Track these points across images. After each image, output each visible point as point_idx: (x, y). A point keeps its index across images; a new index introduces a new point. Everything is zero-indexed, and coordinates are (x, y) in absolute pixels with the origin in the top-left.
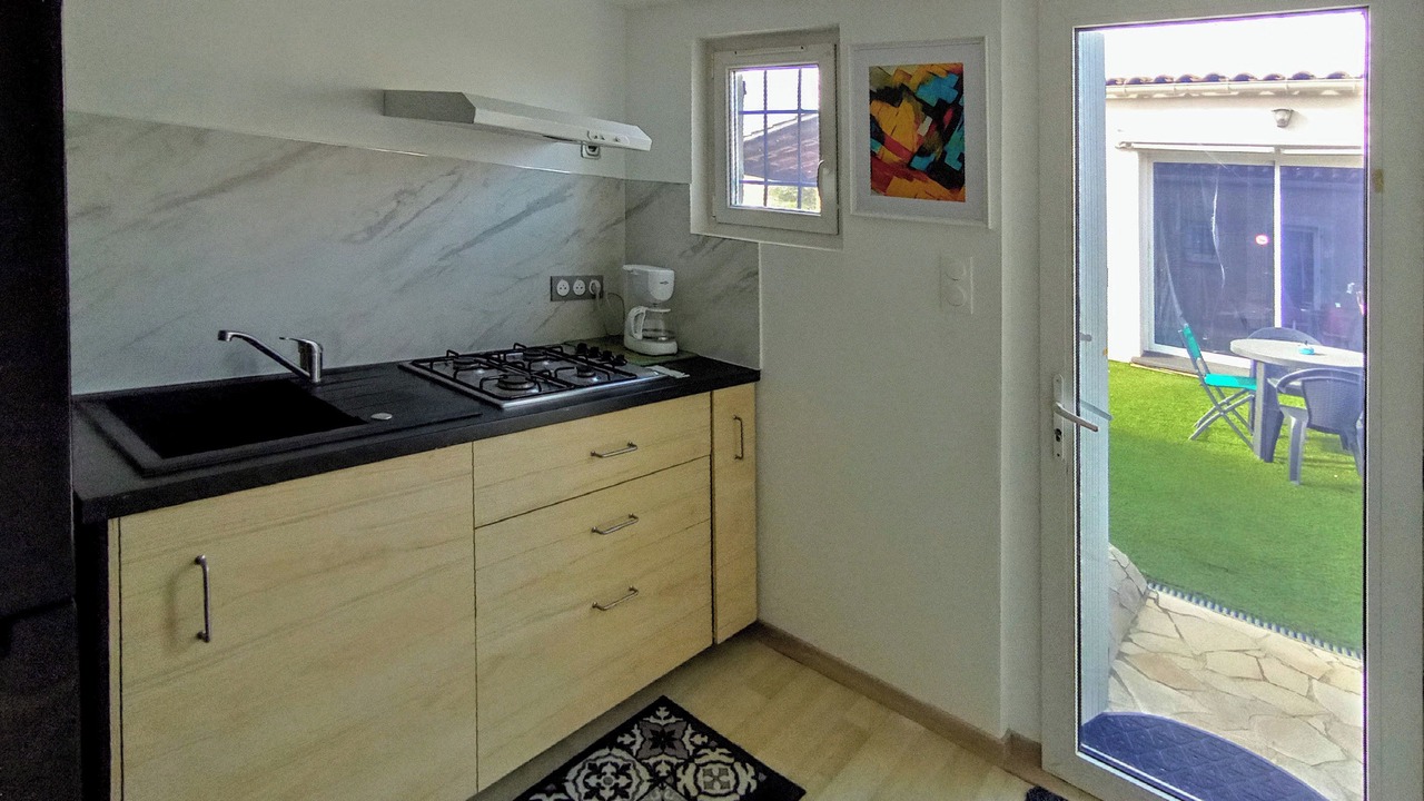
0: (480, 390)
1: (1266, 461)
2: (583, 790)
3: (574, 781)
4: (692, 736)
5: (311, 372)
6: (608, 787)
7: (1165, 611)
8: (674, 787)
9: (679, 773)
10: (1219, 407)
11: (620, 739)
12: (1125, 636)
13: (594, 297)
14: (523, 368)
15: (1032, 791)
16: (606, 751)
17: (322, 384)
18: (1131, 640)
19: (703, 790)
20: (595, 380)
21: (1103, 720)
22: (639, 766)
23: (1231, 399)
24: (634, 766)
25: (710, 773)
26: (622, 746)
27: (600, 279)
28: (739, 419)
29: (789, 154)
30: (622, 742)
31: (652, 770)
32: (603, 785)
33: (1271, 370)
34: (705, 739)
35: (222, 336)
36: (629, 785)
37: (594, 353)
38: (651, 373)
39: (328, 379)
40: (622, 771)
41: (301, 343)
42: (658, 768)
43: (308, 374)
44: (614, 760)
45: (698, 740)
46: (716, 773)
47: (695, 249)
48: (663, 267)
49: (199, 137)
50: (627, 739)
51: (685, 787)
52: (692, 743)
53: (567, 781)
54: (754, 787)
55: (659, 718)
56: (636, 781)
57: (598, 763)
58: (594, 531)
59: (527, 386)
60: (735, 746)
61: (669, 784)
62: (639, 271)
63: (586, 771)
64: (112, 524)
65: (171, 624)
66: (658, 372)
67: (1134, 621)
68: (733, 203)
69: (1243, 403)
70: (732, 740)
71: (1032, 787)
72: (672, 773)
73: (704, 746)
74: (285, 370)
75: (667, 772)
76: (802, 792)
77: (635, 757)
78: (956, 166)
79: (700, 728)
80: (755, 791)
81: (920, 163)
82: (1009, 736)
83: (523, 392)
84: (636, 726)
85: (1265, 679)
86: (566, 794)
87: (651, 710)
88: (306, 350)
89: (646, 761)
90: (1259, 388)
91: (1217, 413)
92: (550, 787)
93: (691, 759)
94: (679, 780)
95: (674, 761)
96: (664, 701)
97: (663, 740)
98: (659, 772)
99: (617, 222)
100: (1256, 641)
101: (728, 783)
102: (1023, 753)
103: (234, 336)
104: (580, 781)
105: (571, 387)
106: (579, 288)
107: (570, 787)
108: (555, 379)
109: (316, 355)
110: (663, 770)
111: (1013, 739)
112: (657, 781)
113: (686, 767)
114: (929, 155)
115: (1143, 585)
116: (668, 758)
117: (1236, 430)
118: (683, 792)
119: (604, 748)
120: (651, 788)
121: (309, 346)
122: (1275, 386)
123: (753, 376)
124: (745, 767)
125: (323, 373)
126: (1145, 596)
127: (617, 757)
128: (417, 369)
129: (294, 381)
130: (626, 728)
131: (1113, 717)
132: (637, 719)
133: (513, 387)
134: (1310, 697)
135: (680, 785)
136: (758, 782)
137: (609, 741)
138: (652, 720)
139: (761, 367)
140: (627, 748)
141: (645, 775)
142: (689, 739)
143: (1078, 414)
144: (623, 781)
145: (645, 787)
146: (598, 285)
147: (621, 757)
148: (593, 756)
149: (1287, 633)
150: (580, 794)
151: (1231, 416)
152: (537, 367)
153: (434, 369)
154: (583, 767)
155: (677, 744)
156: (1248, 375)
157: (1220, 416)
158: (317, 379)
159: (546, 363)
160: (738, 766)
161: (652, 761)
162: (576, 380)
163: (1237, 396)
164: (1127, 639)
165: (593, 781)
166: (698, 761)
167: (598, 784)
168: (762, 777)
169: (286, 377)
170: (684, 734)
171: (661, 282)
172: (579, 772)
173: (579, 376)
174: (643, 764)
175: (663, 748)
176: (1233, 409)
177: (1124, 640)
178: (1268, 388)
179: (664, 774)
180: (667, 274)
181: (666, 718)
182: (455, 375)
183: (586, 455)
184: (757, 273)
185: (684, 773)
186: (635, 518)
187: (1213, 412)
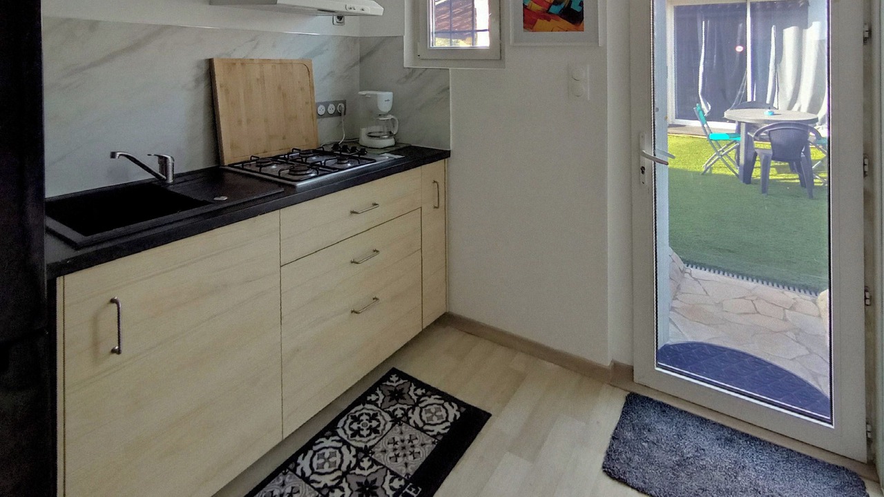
0: (279, 177)
1: (747, 184)
2: (349, 433)
3: (343, 428)
4: (415, 390)
5: (166, 176)
6: (365, 429)
7: (696, 279)
8: (407, 422)
9: (410, 414)
10: (718, 153)
11: (369, 398)
12: (674, 296)
13: (340, 114)
14: (302, 162)
15: (629, 396)
16: (361, 406)
17: (173, 184)
18: (677, 299)
19: (426, 422)
20: (349, 165)
21: (666, 347)
22: (383, 413)
23: (725, 148)
24: (381, 414)
25: (429, 411)
26: (371, 402)
27: (344, 102)
28: (436, 182)
29: (443, 20)
30: (371, 400)
31: (392, 414)
32: (362, 427)
33: (750, 127)
34: (424, 391)
35: (113, 155)
36: (379, 426)
37: (345, 149)
38: (383, 158)
39: (178, 180)
40: (373, 417)
41: (160, 157)
42: (396, 413)
43: (164, 177)
44: (367, 412)
45: (419, 392)
46: (433, 411)
47: (407, 77)
48: (386, 91)
49: (93, 26)
50: (373, 397)
51: (414, 422)
52: (416, 395)
53: (338, 428)
54: (458, 416)
55: (392, 382)
56: (383, 422)
57: (357, 414)
58: (352, 262)
59: (308, 172)
60: (443, 392)
61: (404, 422)
62: (371, 95)
63: (350, 420)
64: (59, 281)
65: (96, 344)
66: (387, 157)
67: (678, 288)
68: (431, 46)
69: (732, 149)
70: (441, 389)
71: (629, 393)
72: (405, 414)
73: (424, 395)
74: (150, 176)
75: (402, 414)
76: (489, 415)
77: (380, 408)
78: (578, 9)
79: (420, 384)
80: (460, 418)
81: (555, 9)
82: (613, 364)
83: (306, 176)
84: (378, 389)
85: (758, 313)
86: (338, 435)
87: (387, 377)
88: (163, 161)
89: (388, 410)
90: (742, 139)
91: (717, 157)
92: (328, 433)
93: (416, 404)
94: (410, 418)
95: (406, 407)
96: (394, 371)
97: (397, 395)
98: (397, 415)
99: (354, 65)
100: (750, 291)
101: (442, 415)
102: (621, 373)
103: (120, 155)
104: (346, 427)
105: (335, 170)
106: (331, 109)
107: (340, 432)
108: (325, 167)
109: (170, 165)
110: (399, 413)
111: (616, 366)
112: (396, 421)
113: (414, 410)
114: (560, 3)
115: (682, 265)
116: (401, 406)
117: (729, 167)
118: (414, 425)
119: (360, 404)
120: (393, 425)
121: (166, 158)
122: (753, 136)
123: (444, 155)
124: (451, 405)
125: (176, 177)
126: (683, 272)
127: (368, 410)
128: (232, 169)
129: (156, 183)
130: (372, 391)
131: (672, 345)
132: (379, 384)
133: (298, 173)
134: (785, 320)
135: (411, 422)
136: (461, 414)
137: (362, 400)
138: (388, 383)
139: (451, 149)
140: (374, 403)
141: (388, 418)
142: (413, 393)
143: (655, 155)
144: (374, 424)
145: (389, 425)
146: (343, 106)
147: (371, 410)
148: (353, 411)
149: (768, 284)
150: (348, 435)
151: (725, 158)
152: (309, 161)
153: (245, 167)
154: (348, 418)
155: (406, 396)
156: (734, 132)
157: (718, 158)
158: (170, 180)
159: (314, 158)
160: (447, 405)
161: (391, 409)
162: (337, 166)
163: (728, 145)
164: (675, 298)
165: (355, 426)
166: (421, 405)
167: (359, 428)
168: (463, 409)
169: (150, 181)
170: (409, 390)
171: (385, 101)
172: (345, 423)
173: (338, 164)
174: (386, 412)
175: (397, 400)
176: (726, 154)
177: (673, 299)
178: (748, 137)
179: (400, 416)
180: (388, 95)
181: (397, 381)
182: (260, 170)
183: (348, 213)
184: (449, 88)
185: (413, 413)
186: (377, 251)
187: (715, 155)
